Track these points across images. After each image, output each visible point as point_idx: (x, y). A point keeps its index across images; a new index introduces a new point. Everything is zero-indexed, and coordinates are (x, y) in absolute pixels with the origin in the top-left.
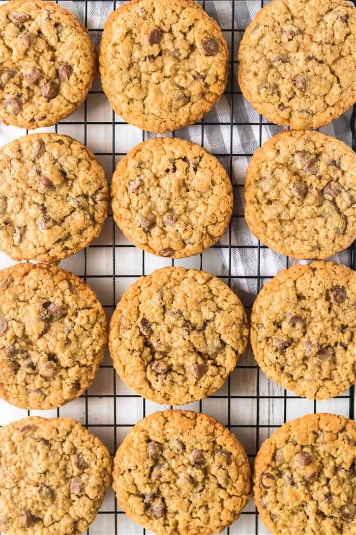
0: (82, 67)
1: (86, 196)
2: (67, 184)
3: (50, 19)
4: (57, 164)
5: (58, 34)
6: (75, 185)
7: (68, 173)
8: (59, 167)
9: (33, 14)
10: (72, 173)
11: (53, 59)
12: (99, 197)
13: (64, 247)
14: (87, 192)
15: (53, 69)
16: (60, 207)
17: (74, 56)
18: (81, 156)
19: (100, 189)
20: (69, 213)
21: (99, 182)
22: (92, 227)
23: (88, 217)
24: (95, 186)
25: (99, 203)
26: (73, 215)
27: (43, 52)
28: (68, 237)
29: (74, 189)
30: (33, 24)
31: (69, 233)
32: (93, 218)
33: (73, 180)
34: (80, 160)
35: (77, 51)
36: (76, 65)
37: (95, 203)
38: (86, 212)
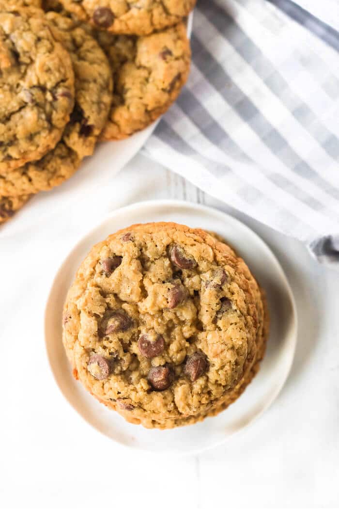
0: (222, 377)
1: (43, 89)
2: (19, 71)
3: (221, 288)
4: (8, 41)
5: (218, 312)
6: (29, 72)
7: (21, 55)
8: (11, 46)
9: (203, 266)
10: (27, 55)
11: (192, 340)
12: (60, 91)
13: (6, 154)
14: (45, 84)
15: (184, 353)
16: (7, 99)
17: (222, 356)
18: (42, 34)
19: (63, 81)
20: (17, 108)
21: (62, 70)
22: (47, 132)
23: (43, 116)
24: (56, 77)
25: (60, 99)
26: (22, 112)
27: (184, 322)
28: (13, 141)
29: (27, 77)
30: (195, 279)
31: (15, 136)
32: (49, 119)
33: (27, 65)
34: (39, 39)
35: (230, 351)
36: (217, 367)
37: (55, 99)
38: (41, 110)
